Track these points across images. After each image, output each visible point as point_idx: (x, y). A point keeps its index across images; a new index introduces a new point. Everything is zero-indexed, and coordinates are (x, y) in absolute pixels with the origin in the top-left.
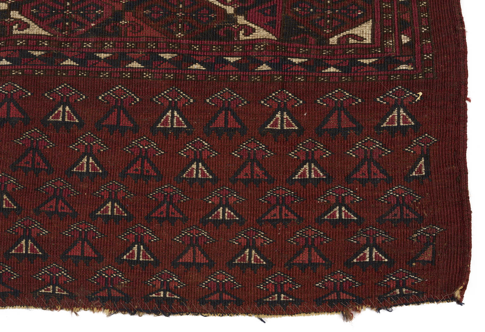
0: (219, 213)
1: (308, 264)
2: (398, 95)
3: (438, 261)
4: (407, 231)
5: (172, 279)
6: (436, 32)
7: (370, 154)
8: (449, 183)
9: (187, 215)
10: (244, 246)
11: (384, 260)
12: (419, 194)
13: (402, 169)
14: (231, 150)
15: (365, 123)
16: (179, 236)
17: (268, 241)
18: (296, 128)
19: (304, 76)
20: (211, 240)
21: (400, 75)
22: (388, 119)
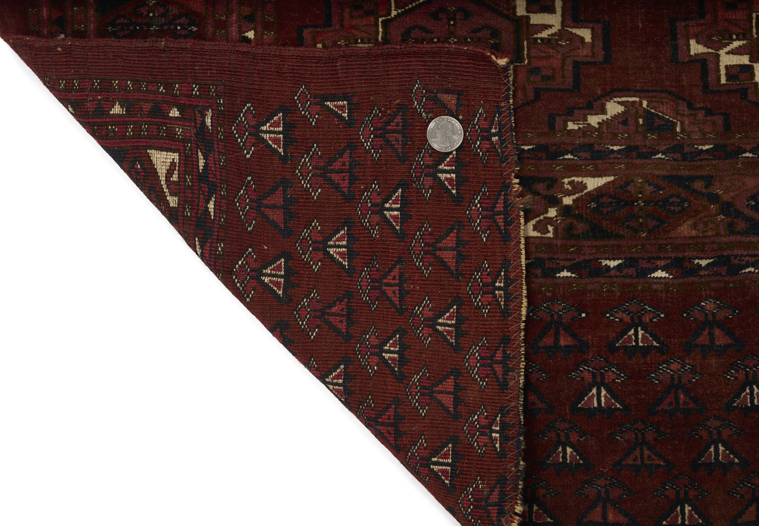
0: (389, 357)
1: (457, 251)
2: (243, 131)
3: (458, 86)
4: (418, 126)
5: (475, 421)
6: (165, 76)
7: (318, 169)
8: (359, 70)
9: (392, 399)
10: (433, 330)
11: (453, 155)
12: (370, 109)
13: (338, 130)
14: (308, 340)
15: (277, 175)
16: (420, 410)
17: (426, 302)
18: (283, 260)
19: (217, 243)
20: (425, 371)
21: (218, 127)
22: (273, 146)
